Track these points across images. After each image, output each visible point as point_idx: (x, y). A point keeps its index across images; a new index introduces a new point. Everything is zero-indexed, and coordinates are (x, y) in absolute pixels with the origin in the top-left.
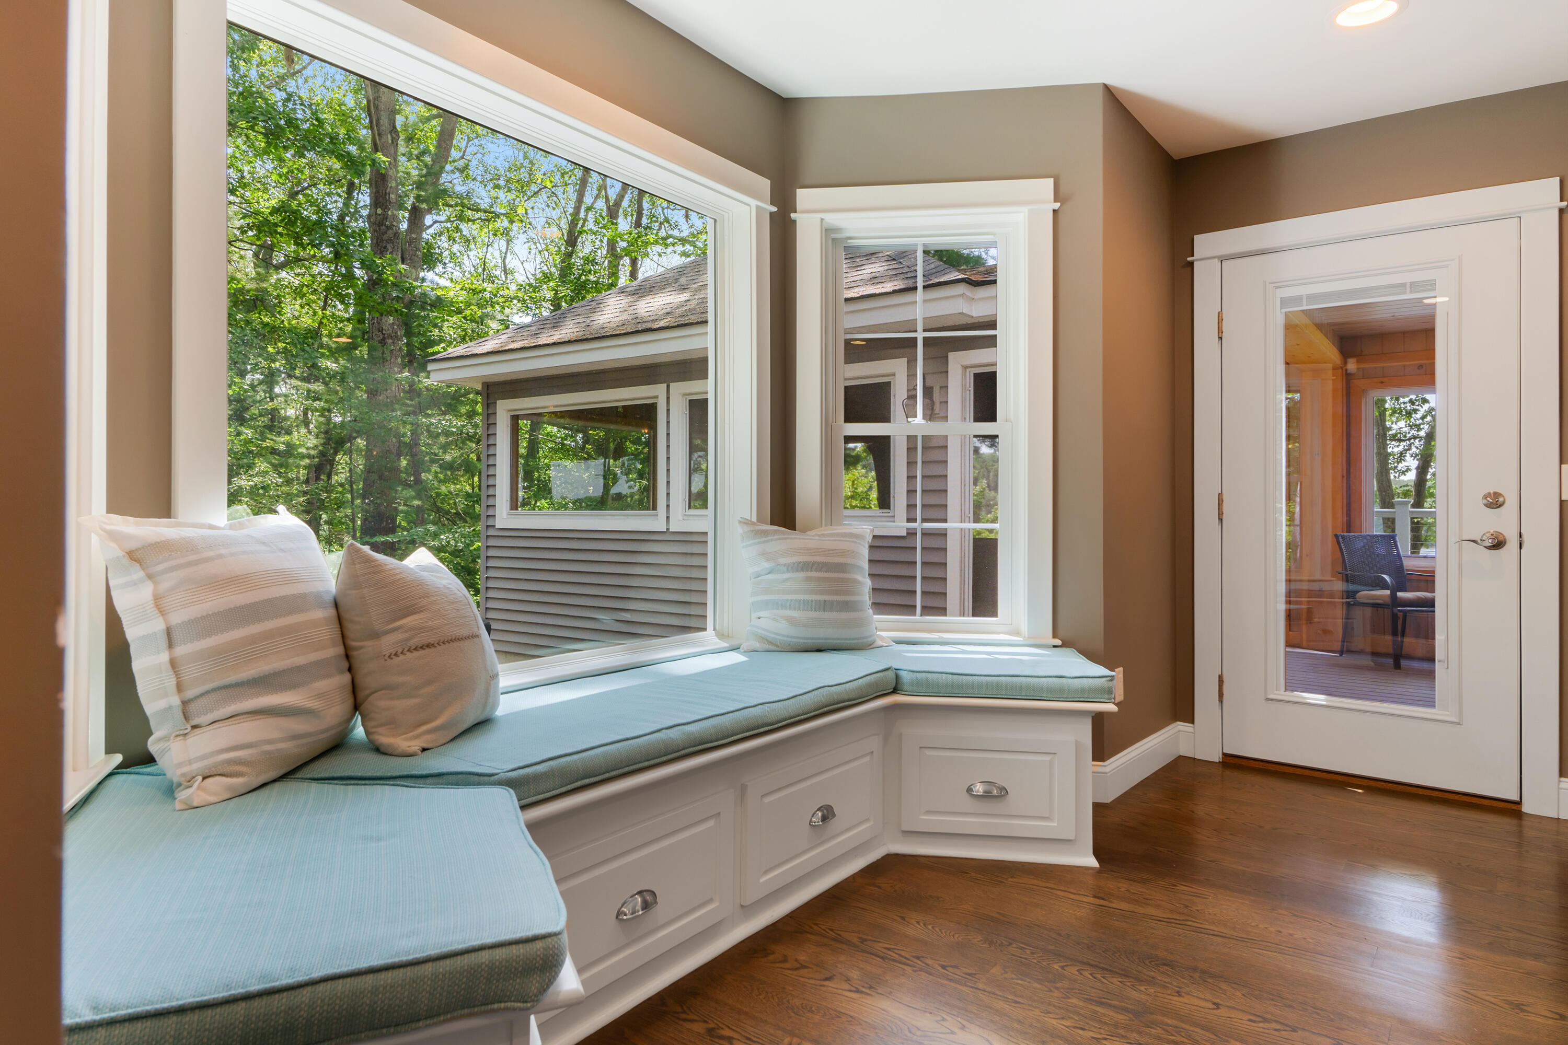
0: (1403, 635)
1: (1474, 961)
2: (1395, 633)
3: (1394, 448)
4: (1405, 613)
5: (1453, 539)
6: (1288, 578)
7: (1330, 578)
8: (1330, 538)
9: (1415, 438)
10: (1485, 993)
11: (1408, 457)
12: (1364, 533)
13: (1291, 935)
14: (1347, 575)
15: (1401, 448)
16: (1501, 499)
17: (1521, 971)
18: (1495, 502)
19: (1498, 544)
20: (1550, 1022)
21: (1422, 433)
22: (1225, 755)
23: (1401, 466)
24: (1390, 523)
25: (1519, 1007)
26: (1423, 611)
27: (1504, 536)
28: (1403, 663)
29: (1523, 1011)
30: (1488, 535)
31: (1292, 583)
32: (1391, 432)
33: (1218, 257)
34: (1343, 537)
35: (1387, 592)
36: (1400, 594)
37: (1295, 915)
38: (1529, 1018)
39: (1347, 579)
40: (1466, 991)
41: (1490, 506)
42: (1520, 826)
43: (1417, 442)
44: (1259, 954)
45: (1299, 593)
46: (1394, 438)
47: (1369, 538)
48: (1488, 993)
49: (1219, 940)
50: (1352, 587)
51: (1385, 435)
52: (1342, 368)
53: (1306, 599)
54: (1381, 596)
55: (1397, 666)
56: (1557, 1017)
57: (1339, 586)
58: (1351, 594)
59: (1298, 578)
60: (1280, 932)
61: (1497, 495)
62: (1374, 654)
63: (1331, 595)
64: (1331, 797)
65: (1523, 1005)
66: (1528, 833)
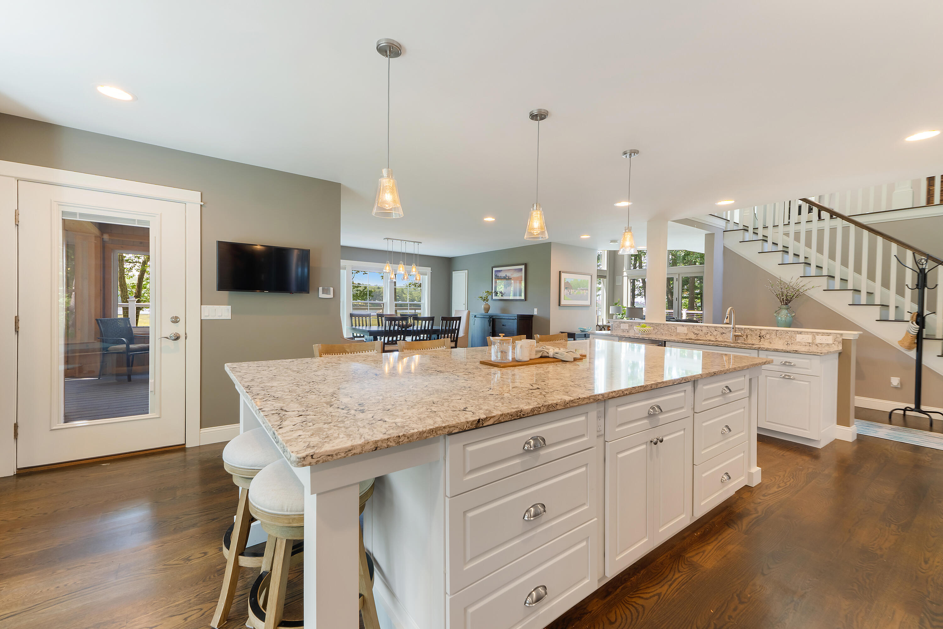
0: (132, 366)
1: (168, 544)
2: (128, 366)
3: (127, 266)
4: (133, 355)
5: (158, 337)
6: (67, 343)
7: (93, 341)
8: (93, 321)
9: (136, 262)
10: (173, 560)
11: (134, 270)
12: (112, 318)
13: (66, 585)
14: (103, 339)
15: (130, 266)
16: (178, 320)
17: (188, 537)
18: (175, 320)
19: (177, 338)
20: (201, 559)
21: (141, 261)
22: (18, 469)
23: (130, 274)
24: (126, 310)
25: (188, 559)
26: (143, 353)
27: (179, 334)
28: (132, 377)
29: (190, 560)
30: (173, 334)
31: (69, 345)
32: (125, 259)
33: (15, 178)
34: (101, 320)
35: (125, 346)
36: (131, 346)
37: (68, 569)
38: (193, 563)
39: (103, 341)
40: (165, 565)
41: (173, 322)
42: (185, 456)
43: (138, 264)
44: (42, 613)
45: (74, 351)
46: (127, 261)
47: (115, 320)
48: (174, 559)
49: (11, 619)
50: (106, 345)
51: (123, 260)
52: (100, 237)
53: (78, 354)
54: (122, 348)
55: (130, 380)
56: (203, 555)
57: (98, 345)
58: (105, 349)
59: (73, 342)
60: (58, 587)
61: (177, 317)
62: (117, 375)
63: (94, 350)
64: (92, 474)
65: (189, 557)
66: (189, 458)
